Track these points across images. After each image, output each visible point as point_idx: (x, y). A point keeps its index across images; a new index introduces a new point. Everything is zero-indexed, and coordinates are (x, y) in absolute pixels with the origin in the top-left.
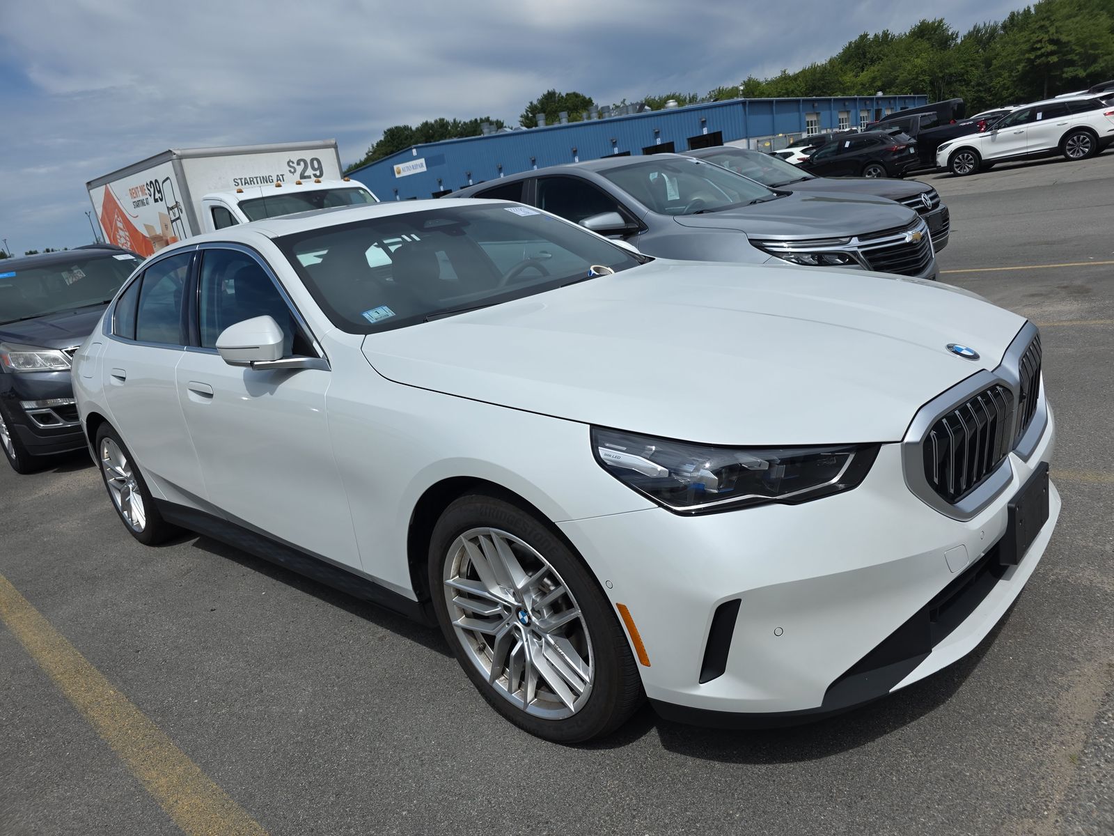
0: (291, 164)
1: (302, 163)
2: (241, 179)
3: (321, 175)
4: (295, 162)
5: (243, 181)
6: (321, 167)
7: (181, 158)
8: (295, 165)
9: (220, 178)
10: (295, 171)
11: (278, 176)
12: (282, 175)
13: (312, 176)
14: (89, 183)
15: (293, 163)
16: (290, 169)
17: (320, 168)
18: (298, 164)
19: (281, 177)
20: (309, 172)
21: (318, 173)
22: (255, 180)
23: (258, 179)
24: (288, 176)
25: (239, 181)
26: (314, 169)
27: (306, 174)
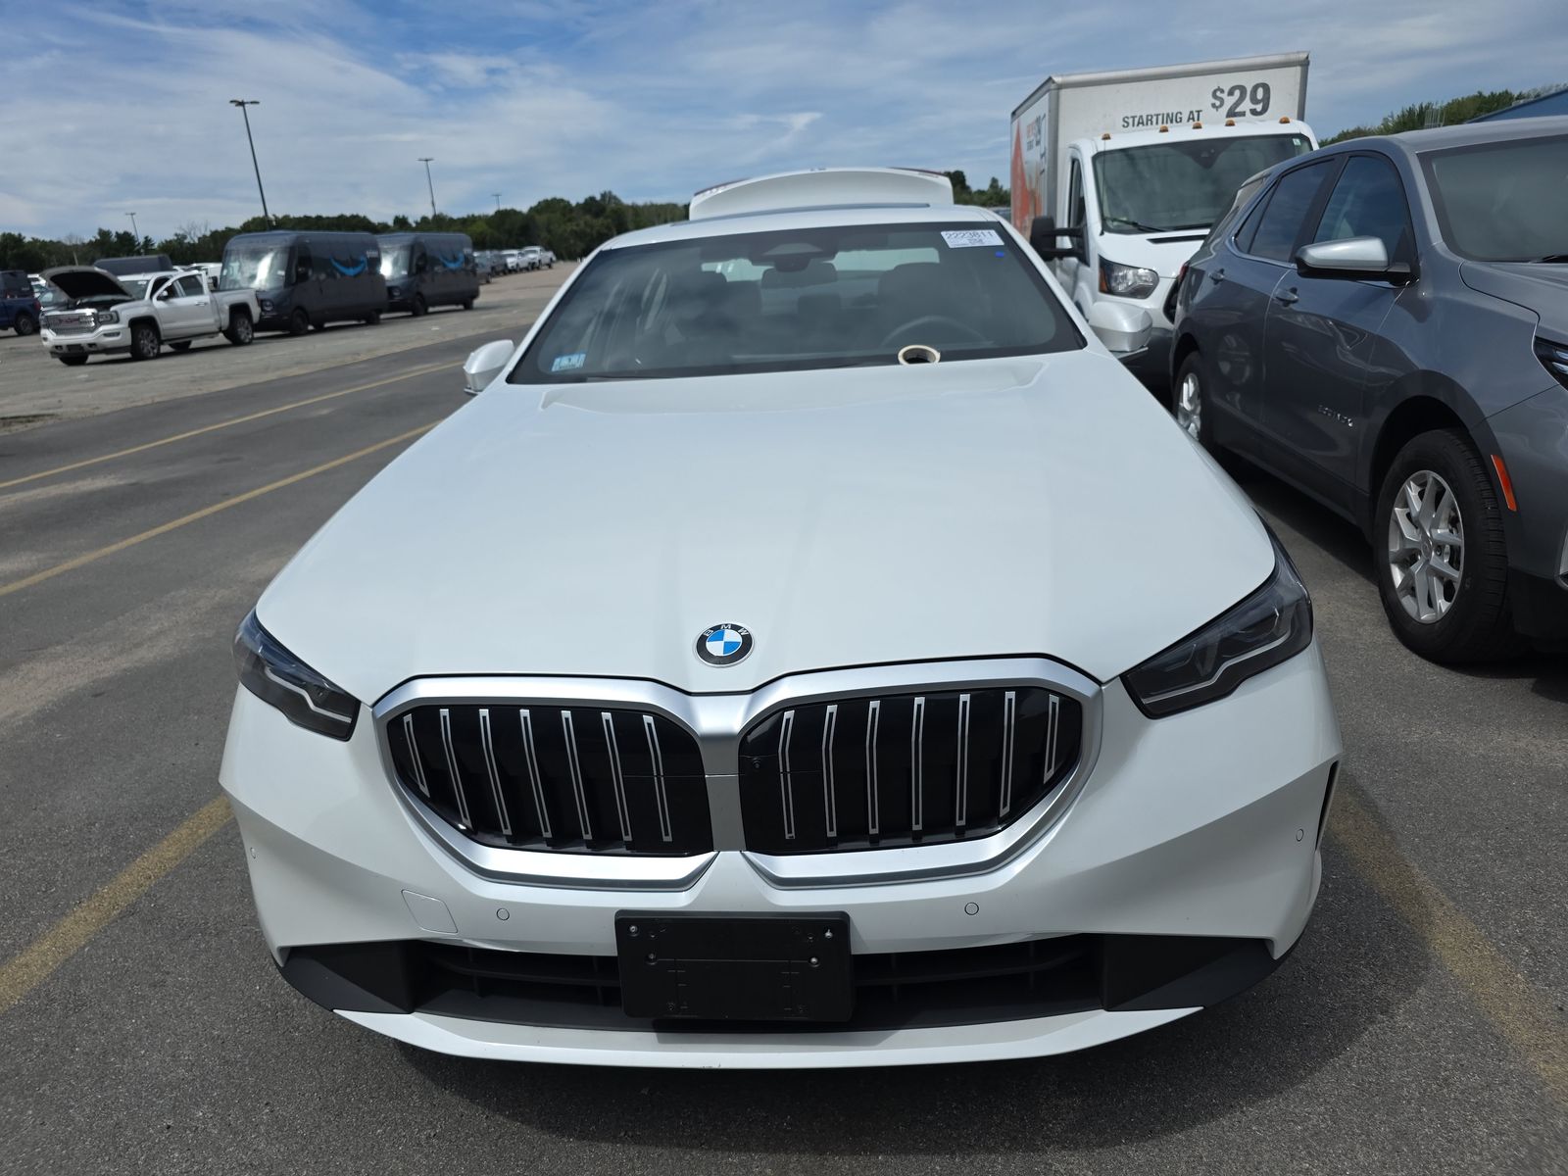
0: (1218, 94)
1: (1237, 93)
2: (1134, 117)
3: (1265, 110)
4: (1226, 91)
5: (1136, 120)
6: (1269, 98)
7: (1060, 87)
8: (1224, 96)
9: (1105, 116)
10: (1222, 105)
11: (1191, 112)
12: (1198, 112)
13: (1248, 113)
14: (1014, 113)
15: (1222, 91)
16: (1214, 101)
17: (1266, 101)
18: (1231, 93)
19: (1196, 115)
20: (1246, 105)
21: (1259, 108)
22: (1154, 118)
23: (1160, 118)
24: (1208, 113)
25: (1130, 121)
26: (1254, 100)
27: (1237, 110)
